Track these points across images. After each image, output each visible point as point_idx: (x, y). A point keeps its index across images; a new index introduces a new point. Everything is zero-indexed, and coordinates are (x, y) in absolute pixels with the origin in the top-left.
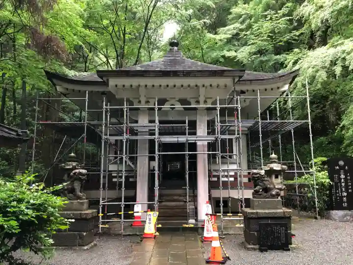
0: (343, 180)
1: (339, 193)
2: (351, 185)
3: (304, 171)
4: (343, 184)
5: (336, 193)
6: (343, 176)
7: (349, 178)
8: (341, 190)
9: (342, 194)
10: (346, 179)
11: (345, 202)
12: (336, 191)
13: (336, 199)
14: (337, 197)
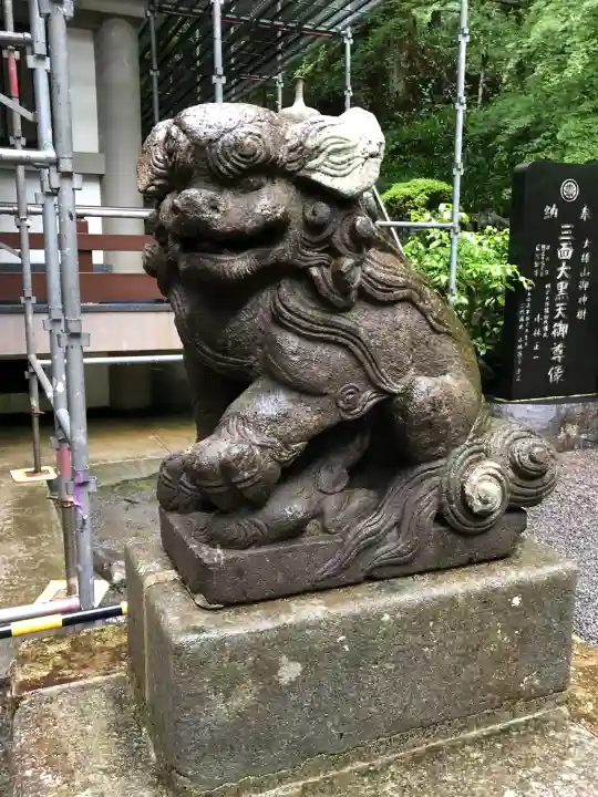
0: (563, 269)
1: (541, 325)
2: (588, 292)
3: (389, 222)
4: (562, 286)
5: (533, 326)
6: (566, 252)
7: (586, 257)
8: (553, 312)
9: (551, 329)
10: (574, 263)
11: (556, 363)
12: (533, 316)
13: (528, 351)
14: (532, 340)
